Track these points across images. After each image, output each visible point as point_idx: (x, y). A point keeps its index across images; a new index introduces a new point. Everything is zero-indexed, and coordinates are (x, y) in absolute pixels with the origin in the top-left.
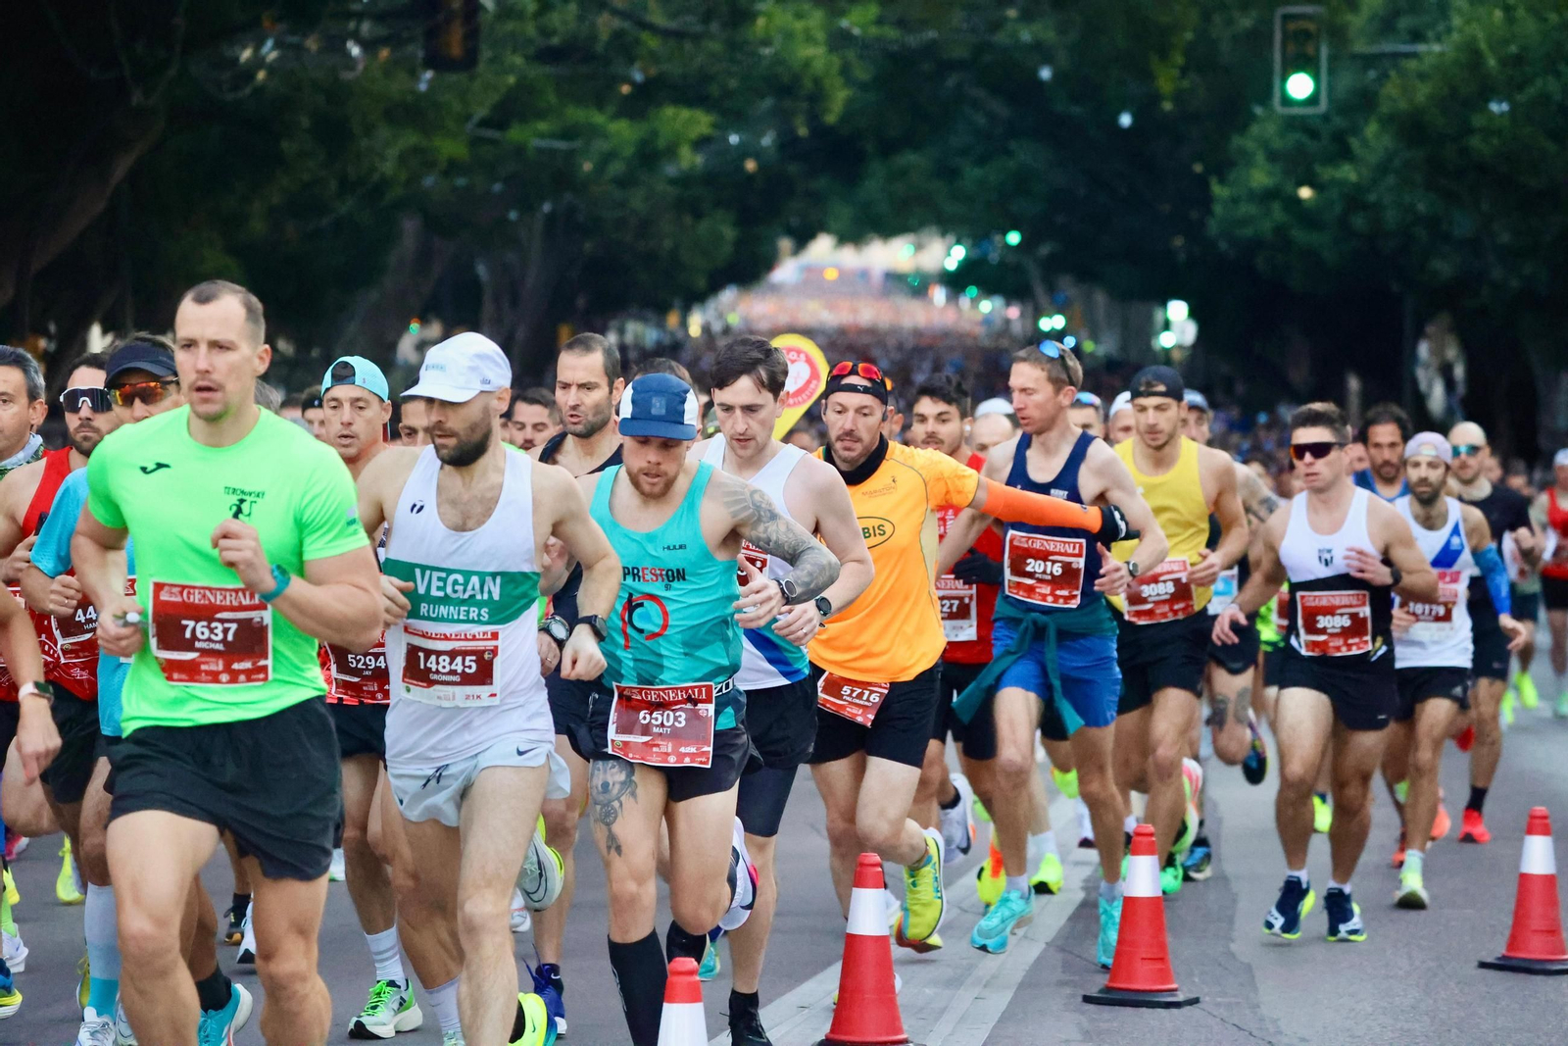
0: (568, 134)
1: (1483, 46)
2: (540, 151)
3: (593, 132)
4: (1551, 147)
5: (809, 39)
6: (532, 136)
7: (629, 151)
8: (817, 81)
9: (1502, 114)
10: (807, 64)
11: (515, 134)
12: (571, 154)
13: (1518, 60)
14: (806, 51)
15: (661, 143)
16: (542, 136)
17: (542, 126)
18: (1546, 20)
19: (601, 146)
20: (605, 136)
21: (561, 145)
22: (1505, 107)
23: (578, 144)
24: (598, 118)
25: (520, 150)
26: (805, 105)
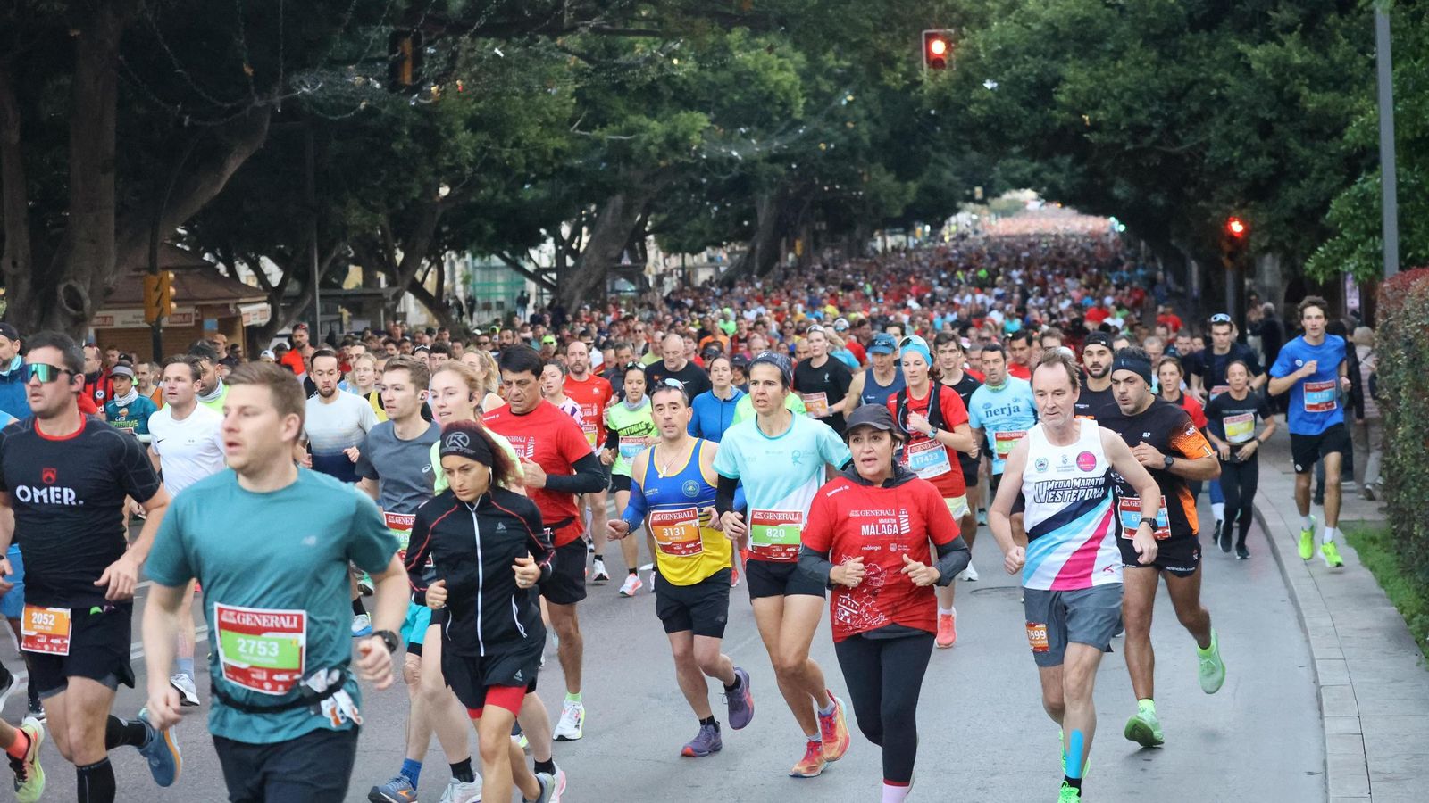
0: (629, 132)
1: (980, 45)
2: (611, 141)
3: (642, 129)
4: (1026, 113)
5: (782, 68)
6: (607, 135)
7: (661, 140)
8: (786, 94)
9: (992, 90)
10: (777, 84)
11: (596, 133)
12: (630, 142)
13: (1004, 53)
14: (776, 77)
15: (679, 134)
16: (615, 133)
17: (616, 128)
18: (1029, 28)
19: (645, 137)
20: (648, 130)
21: (621, 137)
22: (995, 85)
23: (634, 136)
24: (644, 121)
25: (597, 143)
26: (779, 108)
